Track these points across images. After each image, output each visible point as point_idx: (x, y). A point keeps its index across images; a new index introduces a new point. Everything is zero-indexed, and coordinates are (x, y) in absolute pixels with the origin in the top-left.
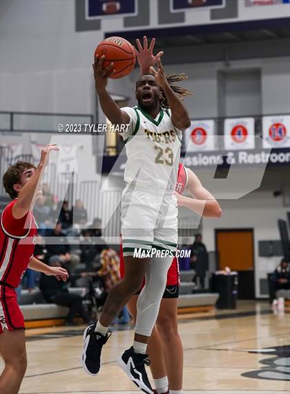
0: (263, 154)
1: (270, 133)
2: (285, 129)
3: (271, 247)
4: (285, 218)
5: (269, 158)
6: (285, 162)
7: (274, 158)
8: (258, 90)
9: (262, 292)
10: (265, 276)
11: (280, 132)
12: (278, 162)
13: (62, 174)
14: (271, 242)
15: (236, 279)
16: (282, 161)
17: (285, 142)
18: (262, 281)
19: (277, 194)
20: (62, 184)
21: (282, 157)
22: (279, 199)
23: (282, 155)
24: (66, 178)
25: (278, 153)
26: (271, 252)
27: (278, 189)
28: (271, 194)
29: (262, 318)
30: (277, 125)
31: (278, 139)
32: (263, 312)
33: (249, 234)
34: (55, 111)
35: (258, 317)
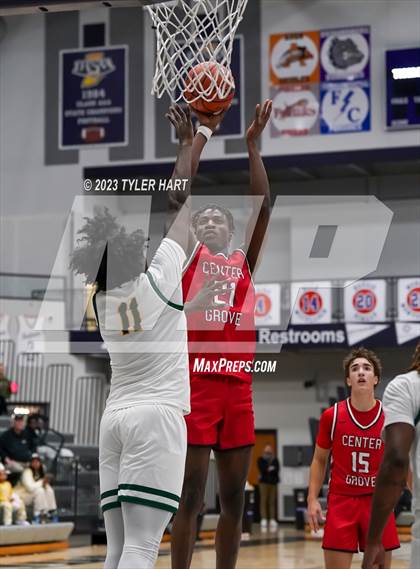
0: (291, 333)
1: (301, 304)
2: (320, 300)
3: (300, 454)
4: (318, 417)
5: (299, 338)
6: (320, 344)
7: (306, 337)
9: (286, 513)
10: (290, 493)
11: (314, 304)
12: (311, 342)
13: (24, 354)
14: (300, 448)
15: (252, 495)
16: (315, 341)
17: (320, 317)
18: (286, 498)
19: (308, 385)
20: (23, 368)
21: (316, 337)
22: (312, 392)
23: (315, 333)
24: (28, 359)
25: (311, 332)
26: (299, 460)
27: (310, 379)
28: (301, 384)
29: (286, 548)
30: (310, 294)
31: (311, 313)
32: (287, 540)
33: (270, 438)
34: (15, 271)
35: (281, 545)
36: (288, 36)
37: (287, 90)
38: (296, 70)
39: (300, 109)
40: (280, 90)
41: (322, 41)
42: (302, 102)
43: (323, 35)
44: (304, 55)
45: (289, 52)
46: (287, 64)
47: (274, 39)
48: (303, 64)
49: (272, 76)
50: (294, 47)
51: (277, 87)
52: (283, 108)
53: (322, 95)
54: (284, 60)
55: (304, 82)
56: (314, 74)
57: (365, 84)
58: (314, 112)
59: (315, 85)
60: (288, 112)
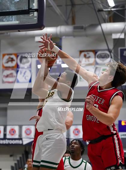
2: (15, 131)
4: (14, 165)
5: (9, 142)
7: (11, 142)
8: (6, 115)
12: (12, 144)
16: (14, 143)
17: (15, 136)
19: (11, 156)
22: (12, 158)
23: (14, 141)
25: (12, 140)
27: (12, 154)
28: (9, 156)
30: (12, 129)
31: (12, 135)
36: (8, 54)
37: (7, 70)
38: (10, 64)
39: (11, 75)
40: (5, 70)
41: (17, 57)
42: (11, 74)
43: (18, 55)
44: (12, 60)
45: (8, 59)
46: (7, 62)
47: (4, 55)
48: (12, 63)
49: (3, 66)
50: (10, 58)
51: (4, 69)
52: (6, 75)
53: (17, 72)
54: (6, 61)
55: (12, 68)
56: (15, 66)
57: (30, 69)
58: (14, 76)
59: (15, 69)
60: (7, 76)
